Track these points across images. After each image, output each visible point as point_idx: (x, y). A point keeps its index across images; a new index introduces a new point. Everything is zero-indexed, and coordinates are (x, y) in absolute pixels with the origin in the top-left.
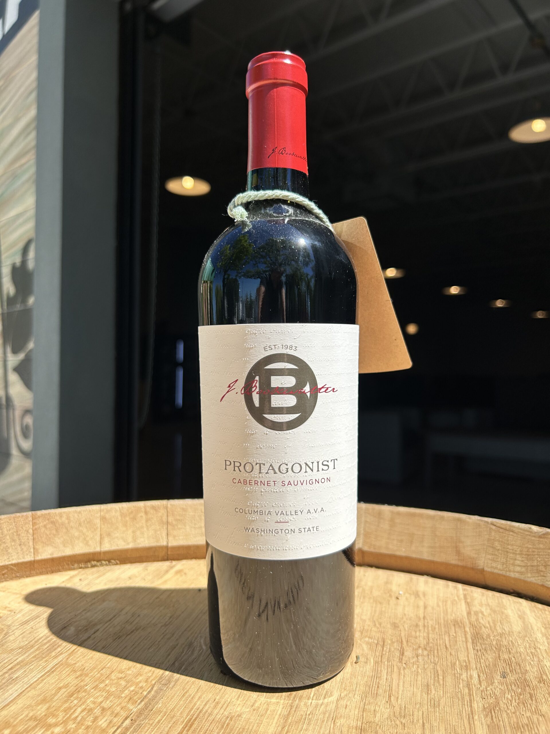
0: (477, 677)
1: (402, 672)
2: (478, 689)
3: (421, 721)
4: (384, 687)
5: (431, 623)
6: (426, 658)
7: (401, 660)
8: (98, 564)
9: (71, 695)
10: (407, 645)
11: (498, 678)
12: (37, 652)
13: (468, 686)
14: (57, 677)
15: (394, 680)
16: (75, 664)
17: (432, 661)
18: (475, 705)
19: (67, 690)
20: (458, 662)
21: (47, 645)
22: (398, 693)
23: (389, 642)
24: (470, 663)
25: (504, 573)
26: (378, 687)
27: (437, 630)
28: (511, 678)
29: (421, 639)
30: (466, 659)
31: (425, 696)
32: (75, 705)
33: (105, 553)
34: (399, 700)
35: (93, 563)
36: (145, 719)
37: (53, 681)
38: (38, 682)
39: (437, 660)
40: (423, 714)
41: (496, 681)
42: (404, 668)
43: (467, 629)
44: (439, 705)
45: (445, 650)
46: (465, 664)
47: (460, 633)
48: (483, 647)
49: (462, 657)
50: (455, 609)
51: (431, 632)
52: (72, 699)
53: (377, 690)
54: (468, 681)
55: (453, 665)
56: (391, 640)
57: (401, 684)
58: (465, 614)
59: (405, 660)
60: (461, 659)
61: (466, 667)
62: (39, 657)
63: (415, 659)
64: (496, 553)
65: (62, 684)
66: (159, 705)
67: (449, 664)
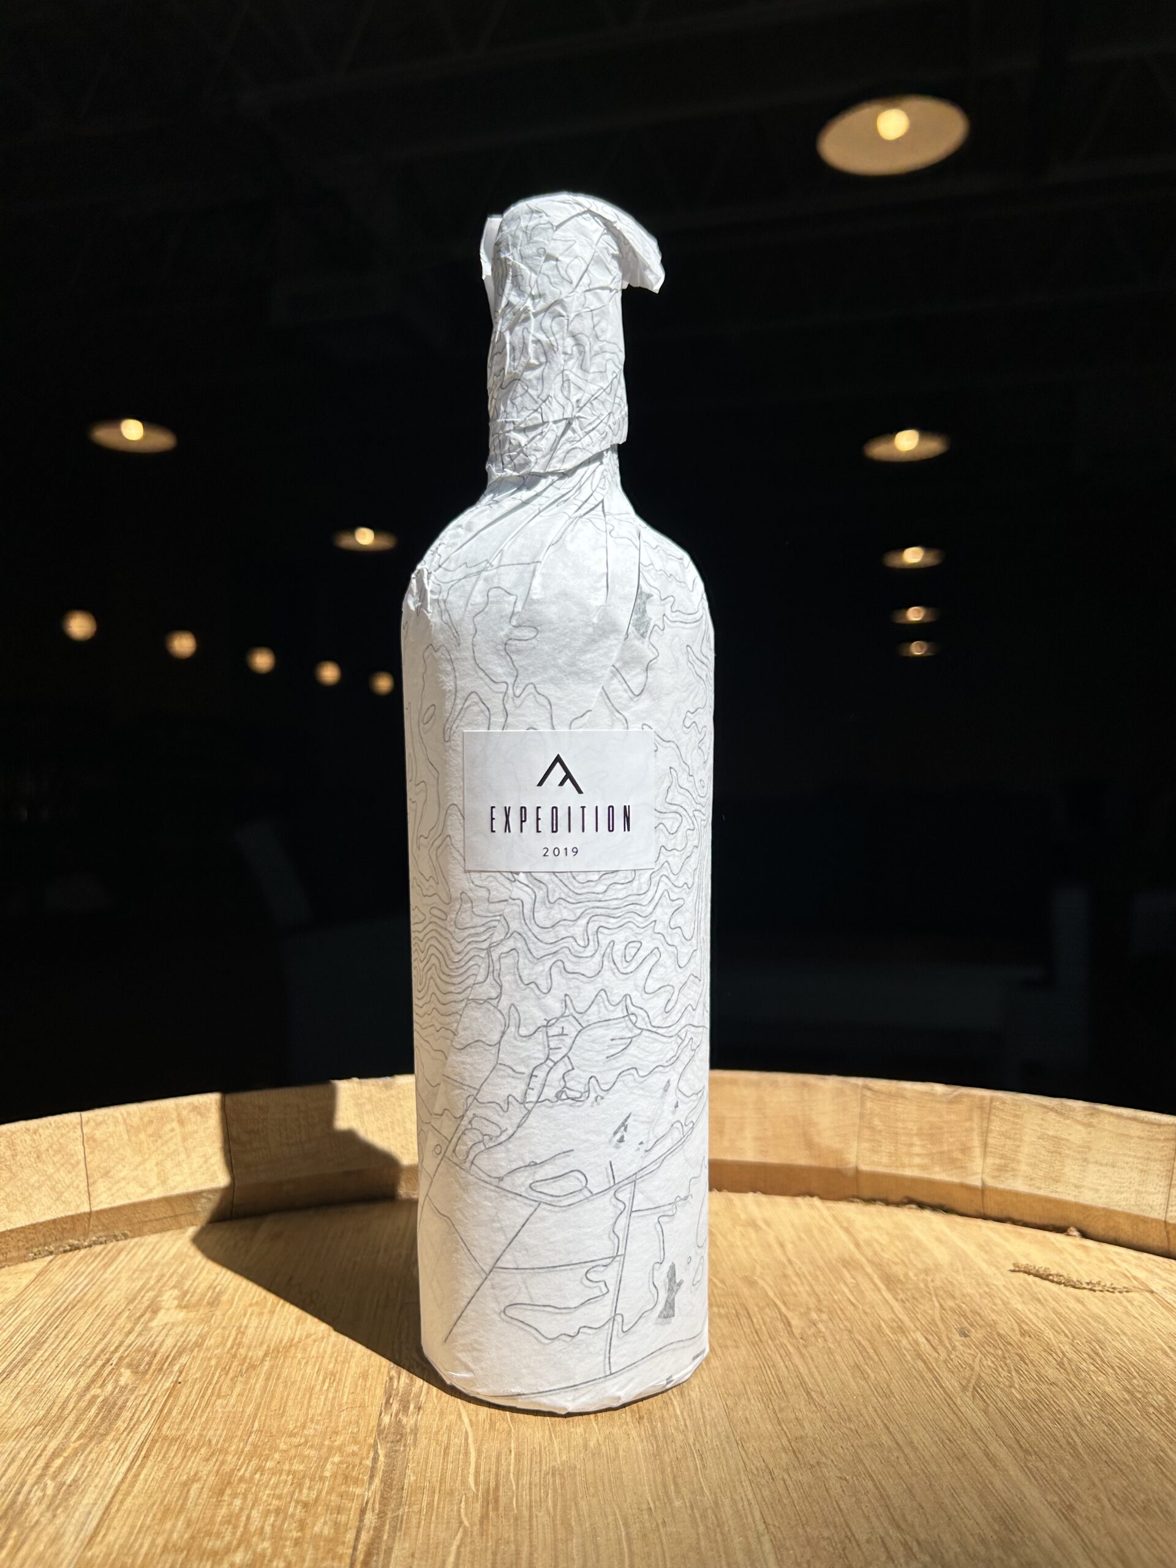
0: (925, 1342)
1: (804, 1351)
2: (937, 1360)
3: (878, 1422)
4: (790, 1380)
5: (804, 1269)
6: (830, 1324)
7: (791, 1334)
9: (222, 1493)
10: (788, 1308)
11: (957, 1336)
12: (82, 1427)
13: (919, 1356)
14: (164, 1465)
15: (800, 1367)
17: (842, 1326)
18: (947, 1384)
19: (204, 1484)
20: (883, 1324)
22: (819, 1386)
23: (756, 1309)
24: (902, 1322)
25: (893, 1170)
26: (780, 1382)
27: (821, 1278)
28: (977, 1335)
29: (805, 1295)
30: (894, 1316)
31: (862, 1383)
32: (241, 1509)
34: (827, 1397)
36: (400, 1505)
37: (160, 1474)
38: (128, 1481)
39: (848, 1325)
40: (876, 1411)
41: (957, 1344)
42: (805, 1347)
43: (869, 1270)
44: (893, 1393)
45: (853, 1308)
46: (895, 1324)
47: (860, 1278)
48: (909, 1294)
49: (886, 1314)
50: (831, 1240)
51: (813, 1282)
52: (226, 1498)
53: (782, 1387)
54: (915, 1350)
55: (879, 1329)
56: (757, 1305)
57: (814, 1370)
58: (852, 1247)
59: (797, 1332)
60: (886, 1318)
61: (901, 1329)
62: (95, 1435)
63: (813, 1330)
64: (878, 1137)
65: (185, 1477)
66: (411, 1478)
67: (870, 1327)
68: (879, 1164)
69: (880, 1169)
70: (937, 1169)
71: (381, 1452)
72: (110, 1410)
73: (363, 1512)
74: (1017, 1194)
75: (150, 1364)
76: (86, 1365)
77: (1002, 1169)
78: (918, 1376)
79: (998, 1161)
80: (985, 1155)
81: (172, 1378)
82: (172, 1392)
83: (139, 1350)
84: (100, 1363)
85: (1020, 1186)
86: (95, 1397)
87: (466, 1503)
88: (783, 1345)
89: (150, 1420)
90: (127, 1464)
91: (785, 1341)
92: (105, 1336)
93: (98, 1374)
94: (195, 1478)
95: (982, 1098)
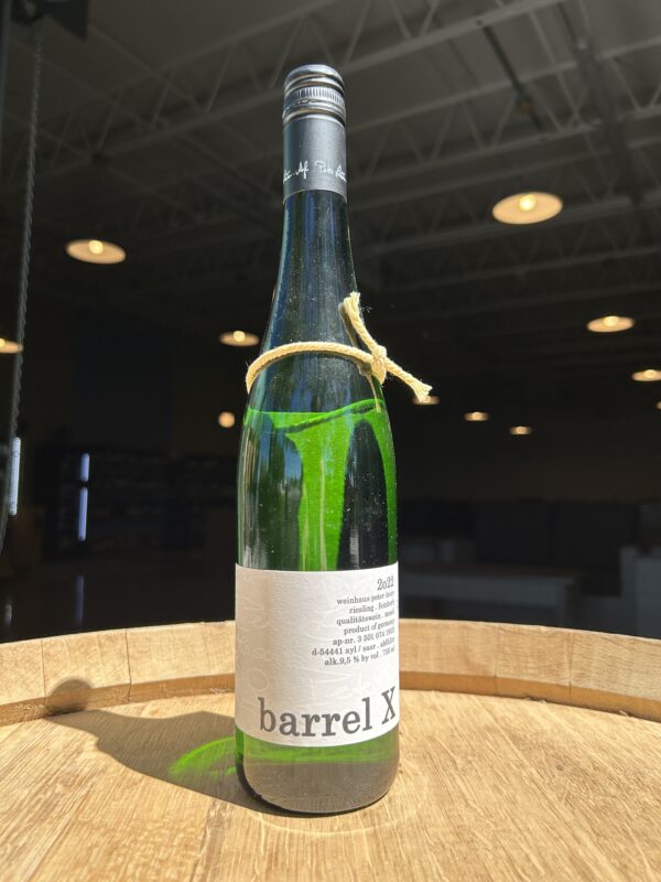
1: (464, 778)
2: (543, 782)
3: (509, 818)
4: (455, 794)
5: (464, 732)
6: (479, 763)
9: (111, 853)
12: (31, 816)
13: (533, 781)
14: (78, 838)
16: (91, 821)
17: (487, 764)
18: (550, 797)
25: (516, 677)
28: (568, 769)
31: (498, 795)
32: (122, 863)
36: (217, 863)
38: (56, 846)
39: (490, 763)
40: (507, 812)
41: (556, 774)
42: (464, 775)
43: (503, 733)
44: (517, 802)
45: (493, 754)
50: (480, 717)
52: (114, 856)
53: (451, 797)
54: (531, 778)
56: (436, 752)
57: (470, 788)
58: (492, 720)
60: (512, 759)
61: (522, 766)
62: (39, 819)
63: (469, 765)
64: (508, 658)
65: (90, 844)
66: (225, 847)
67: (504, 765)
68: (508, 673)
69: (508, 676)
70: (543, 676)
71: (208, 832)
72: (49, 806)
73: (196, 865)
74: (591, 690)
75: (74, 781)
76: (36, 781)
77: (581, 675)
78: (532, 792)
79: (578, 671)
80: (571, 667)
81: (87, 789)
82: (86, 798)
83: (68, 774)
84: (44, 780)
85: (592, 685)
86: (40, 799)
87: (259, 862)
88: (451, 775)
89: (72, 812)
90: (56, 837)
91: (452, 772)
92: (48, 766)
93: (43, 787)
94: (96, 845)
95: (569, 634)
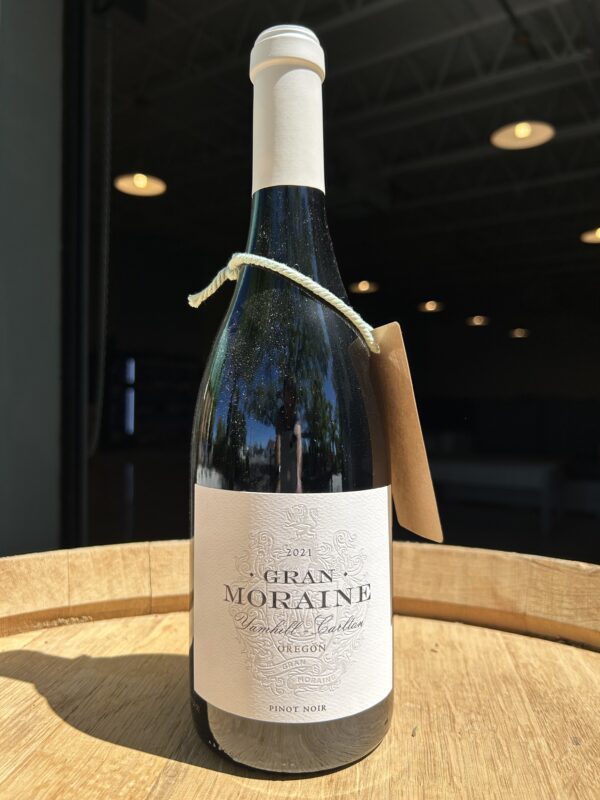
1: (458, 743)
2: (551, 760)
5: (476, 680)
6: (482, 725)
8: (67, 621)
11: (570, 746)
13: (539, 757)
16: (53, 754)
17: (490, 728)
18: (553, 782)
20: (519, 728)
21: (14, 730)
22: (460, 772)
23: (435, 706)
24: (533, 729)
25: (550, 617)
26: (435, 765)
28: (585, 744)
31: (492, 773)
33: (75, 607)
35: (61, 620)
37: (28, 779)
39: (495, 727)
42: (460, 739)
43: (520, 686)
45: (501, 713)
47: (513, 692)
49: (523, 721)
50: (500, 662)
55: (516, 732)
56: (436, 704)
58: (513, 668)
59: (458, 728)
60: (523, 724)
61: (531, 734)
62: (7, 746)
63: (469, 727)
64: (540, 594)
65: (40, 783)
67: (510, 730)
68: (540, 612)
69: (541, 615)
70: (580, 619)
71: (161, 782)
76: (26, 700)
78: (534, 773)
86: (19, 722)
89: (41, 741)
90: (13, 769)
91: (447, 733)
